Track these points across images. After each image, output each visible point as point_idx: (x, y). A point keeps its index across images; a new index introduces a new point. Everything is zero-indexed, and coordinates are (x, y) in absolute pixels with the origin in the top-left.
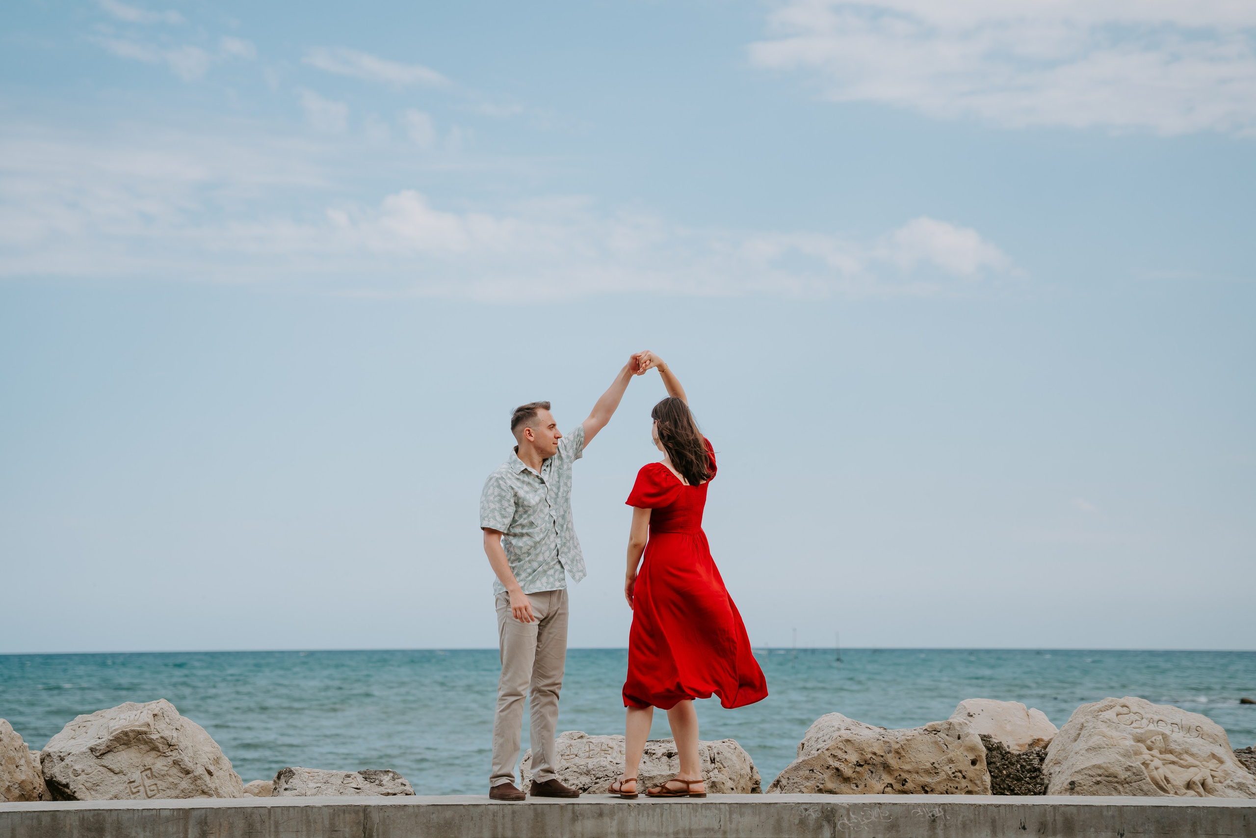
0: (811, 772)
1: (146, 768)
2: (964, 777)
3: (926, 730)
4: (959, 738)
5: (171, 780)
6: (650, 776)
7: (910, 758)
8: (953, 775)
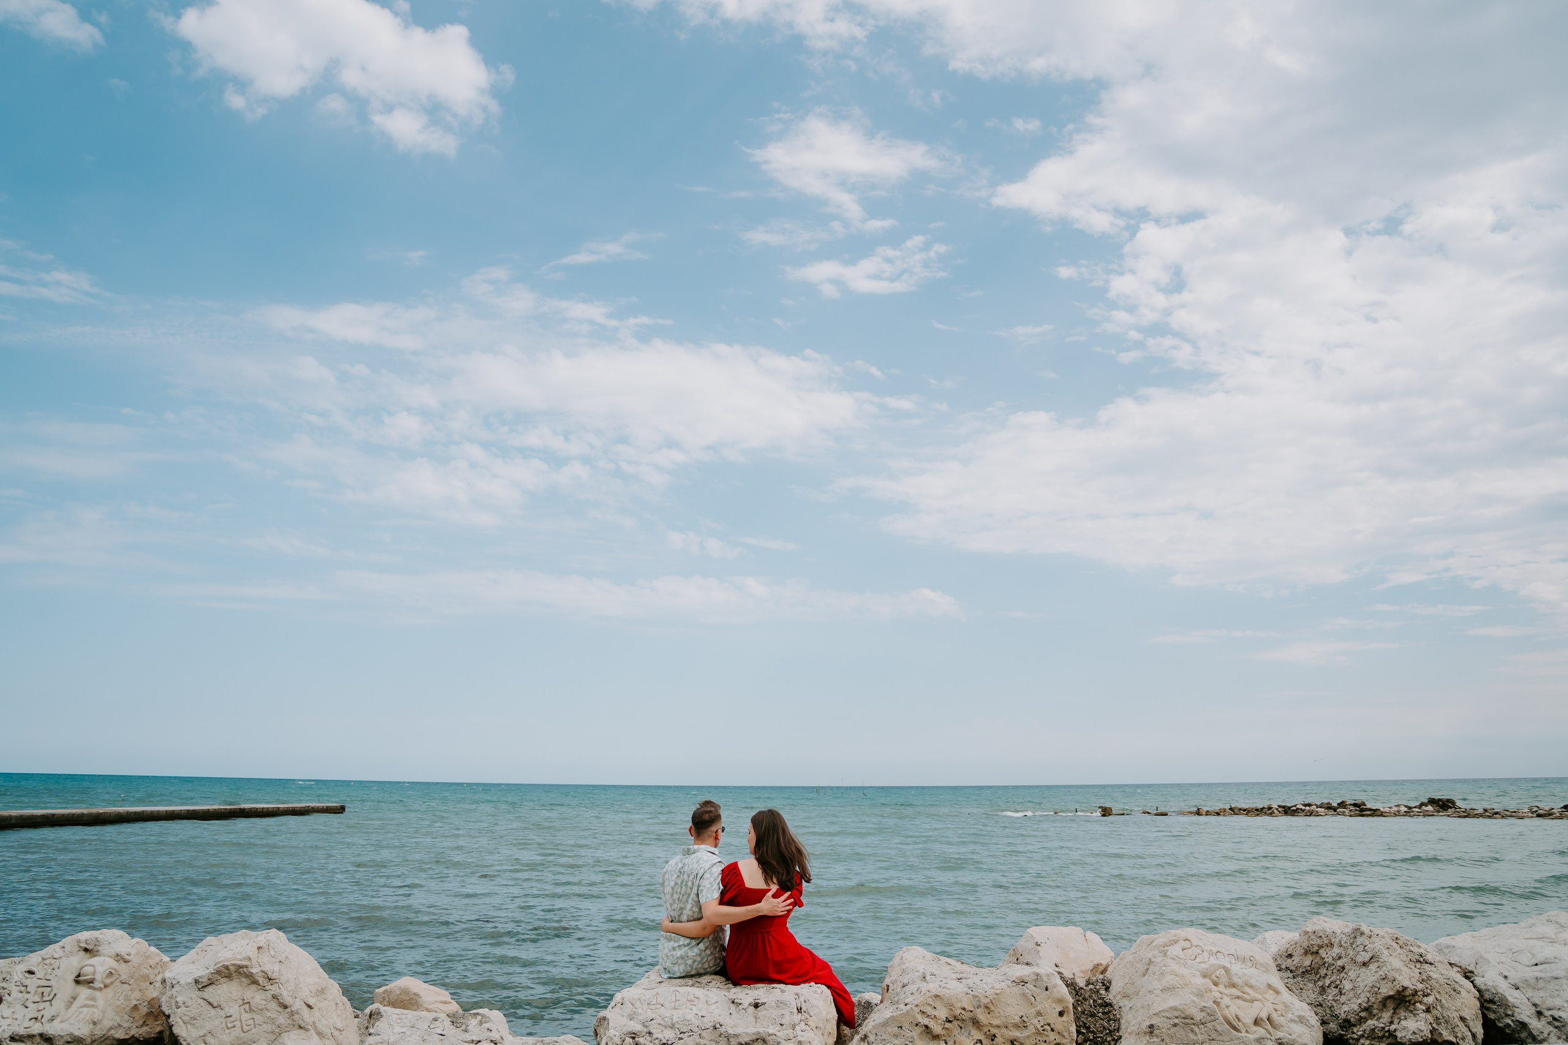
0: (899, 1028)
1: (244, 1002)
2: (1052, 1030)
3: (1013, 981)
4: (1047, 990)
5: (269, 1014)
6: (735, 1033)
7: (999, 1012)
8: (1042, 1029)
